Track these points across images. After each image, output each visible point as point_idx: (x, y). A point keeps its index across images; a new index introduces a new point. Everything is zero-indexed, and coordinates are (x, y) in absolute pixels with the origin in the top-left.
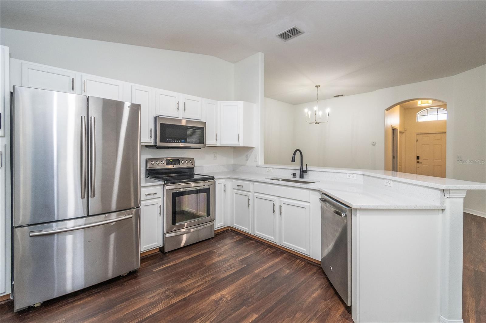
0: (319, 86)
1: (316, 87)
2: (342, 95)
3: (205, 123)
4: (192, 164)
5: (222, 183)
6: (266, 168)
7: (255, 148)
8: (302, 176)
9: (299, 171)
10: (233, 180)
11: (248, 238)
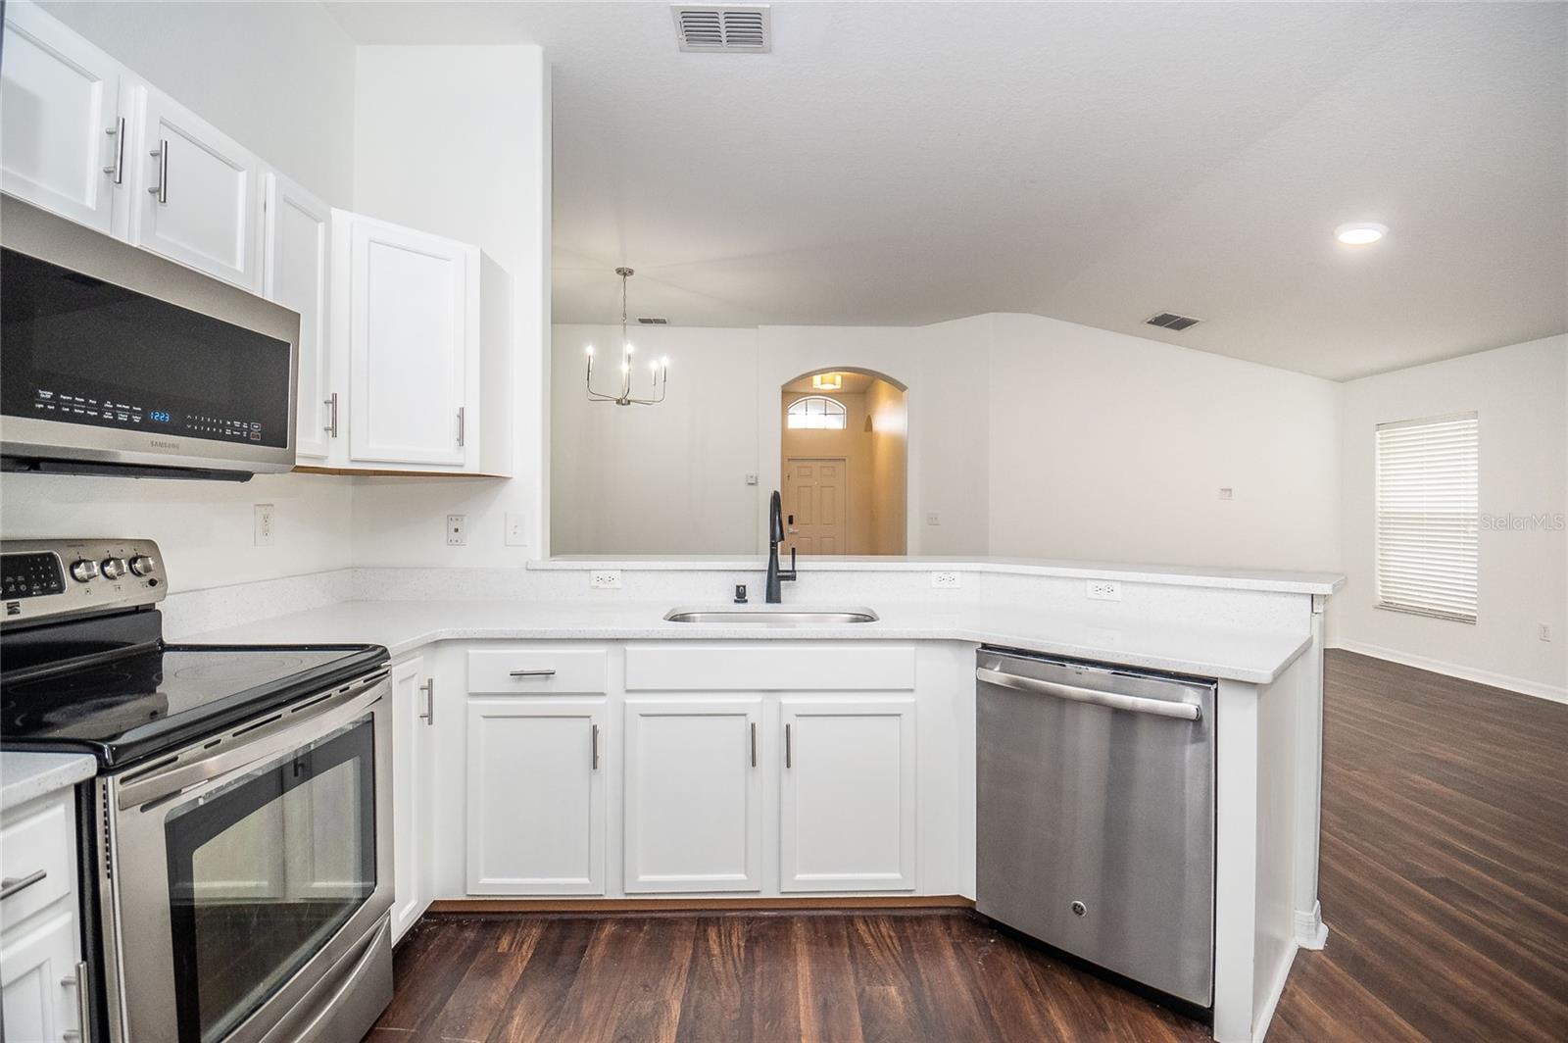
0: (631, 272)
1: (619, 271)
2: (664, 322)
3: (293, 319)
4: (145, 579)
5: (413, 676)
6: (585, 575)
7: (511, 481)
8: (774, 597)
9: (766, 575)
10: (470, 651)
11: (569, 922)
